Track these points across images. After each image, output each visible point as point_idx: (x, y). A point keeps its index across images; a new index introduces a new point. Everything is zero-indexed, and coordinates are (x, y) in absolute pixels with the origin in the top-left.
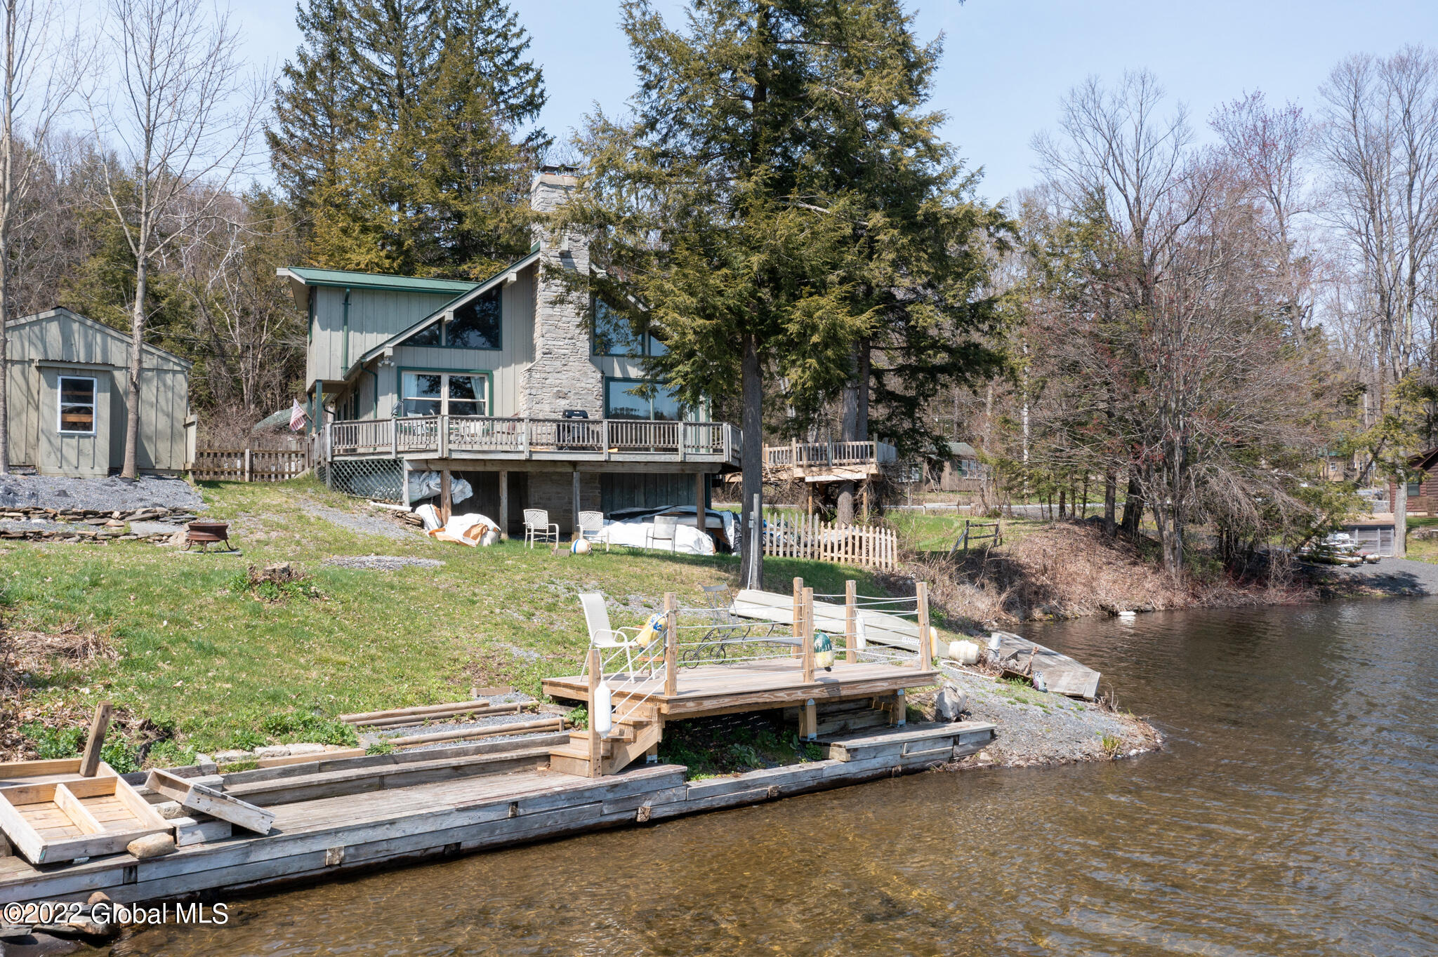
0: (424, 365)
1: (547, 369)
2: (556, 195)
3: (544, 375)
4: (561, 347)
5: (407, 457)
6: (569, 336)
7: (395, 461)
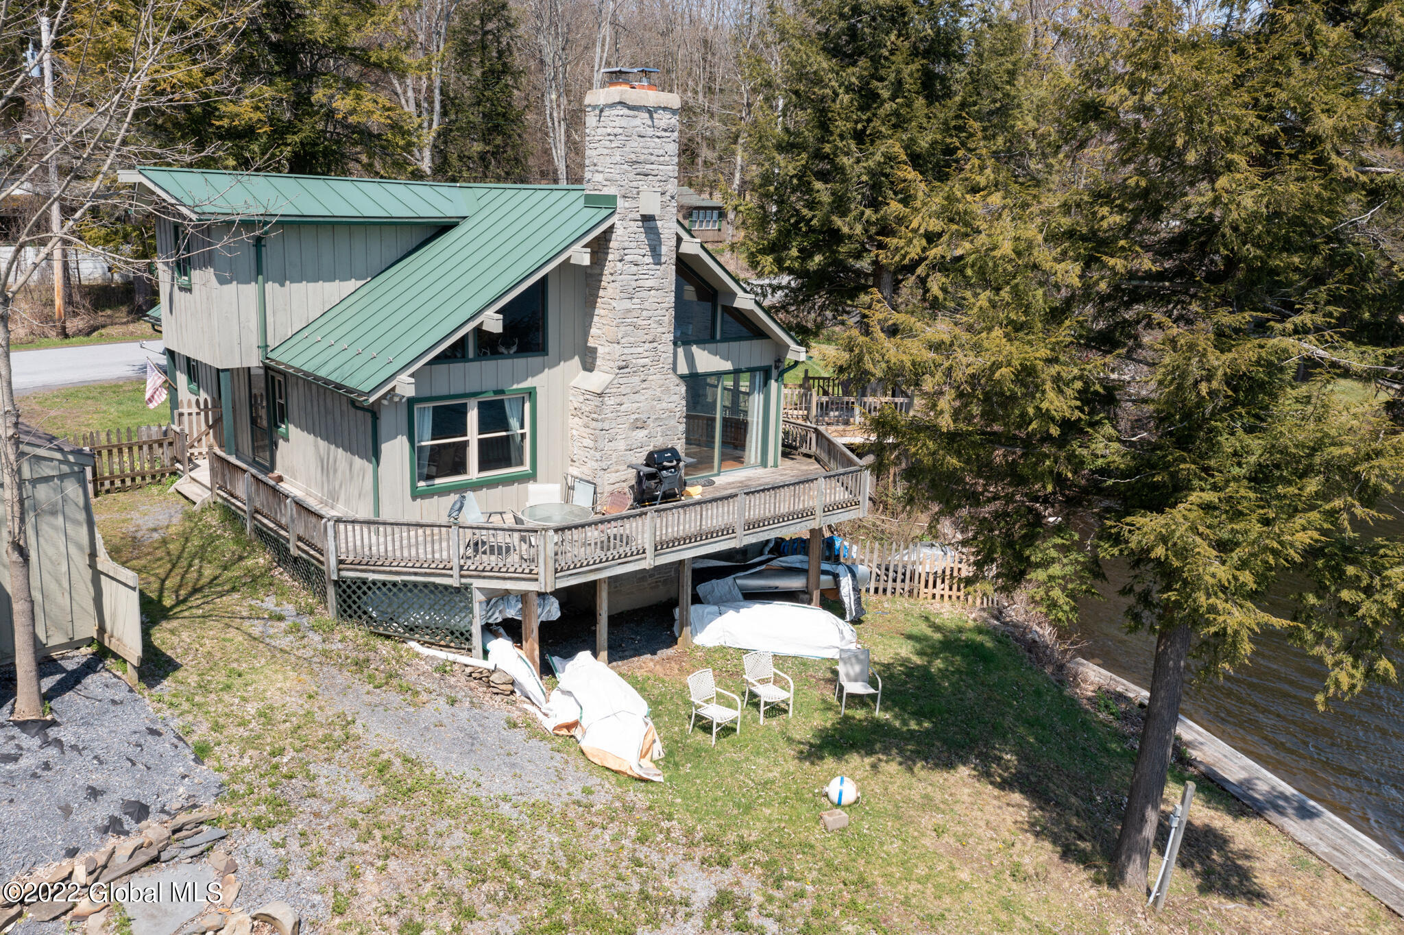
0: (445, 392)
1: (623, 390)
2: (638, 122)
3: (618, 400)
4: (640, 354)
5: (477, 583)
6: (650, 338)
7: (458, 590)
